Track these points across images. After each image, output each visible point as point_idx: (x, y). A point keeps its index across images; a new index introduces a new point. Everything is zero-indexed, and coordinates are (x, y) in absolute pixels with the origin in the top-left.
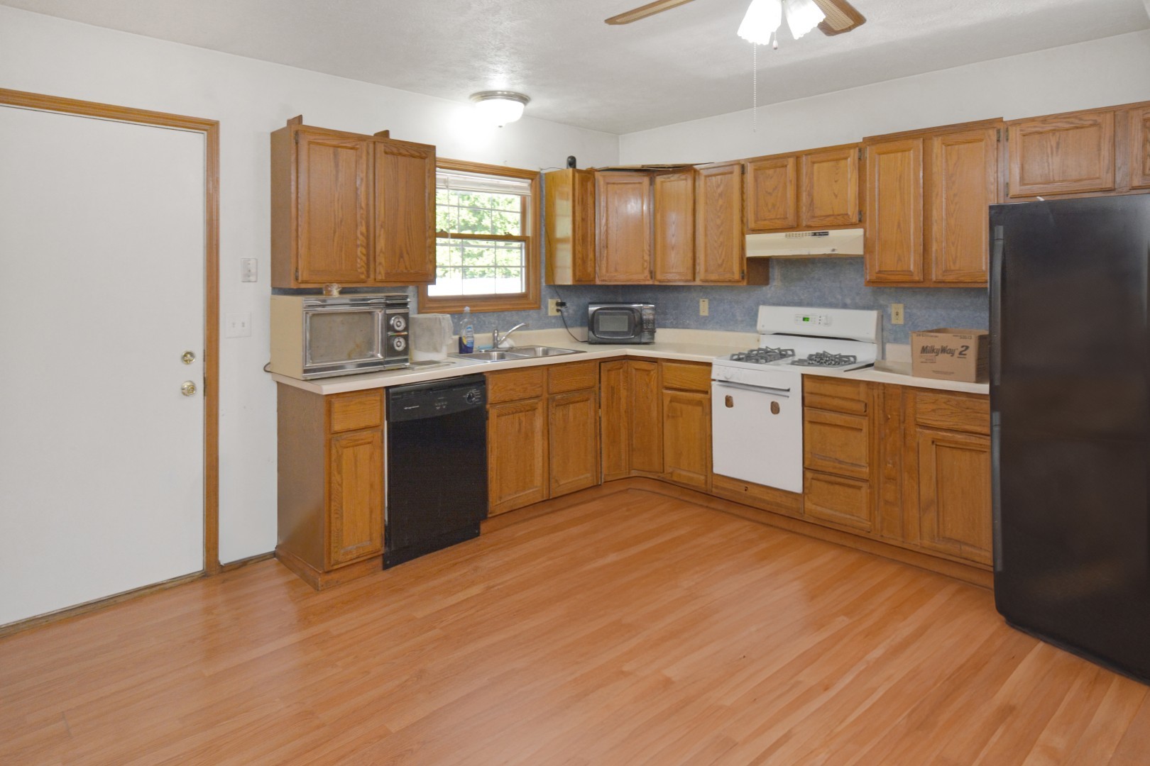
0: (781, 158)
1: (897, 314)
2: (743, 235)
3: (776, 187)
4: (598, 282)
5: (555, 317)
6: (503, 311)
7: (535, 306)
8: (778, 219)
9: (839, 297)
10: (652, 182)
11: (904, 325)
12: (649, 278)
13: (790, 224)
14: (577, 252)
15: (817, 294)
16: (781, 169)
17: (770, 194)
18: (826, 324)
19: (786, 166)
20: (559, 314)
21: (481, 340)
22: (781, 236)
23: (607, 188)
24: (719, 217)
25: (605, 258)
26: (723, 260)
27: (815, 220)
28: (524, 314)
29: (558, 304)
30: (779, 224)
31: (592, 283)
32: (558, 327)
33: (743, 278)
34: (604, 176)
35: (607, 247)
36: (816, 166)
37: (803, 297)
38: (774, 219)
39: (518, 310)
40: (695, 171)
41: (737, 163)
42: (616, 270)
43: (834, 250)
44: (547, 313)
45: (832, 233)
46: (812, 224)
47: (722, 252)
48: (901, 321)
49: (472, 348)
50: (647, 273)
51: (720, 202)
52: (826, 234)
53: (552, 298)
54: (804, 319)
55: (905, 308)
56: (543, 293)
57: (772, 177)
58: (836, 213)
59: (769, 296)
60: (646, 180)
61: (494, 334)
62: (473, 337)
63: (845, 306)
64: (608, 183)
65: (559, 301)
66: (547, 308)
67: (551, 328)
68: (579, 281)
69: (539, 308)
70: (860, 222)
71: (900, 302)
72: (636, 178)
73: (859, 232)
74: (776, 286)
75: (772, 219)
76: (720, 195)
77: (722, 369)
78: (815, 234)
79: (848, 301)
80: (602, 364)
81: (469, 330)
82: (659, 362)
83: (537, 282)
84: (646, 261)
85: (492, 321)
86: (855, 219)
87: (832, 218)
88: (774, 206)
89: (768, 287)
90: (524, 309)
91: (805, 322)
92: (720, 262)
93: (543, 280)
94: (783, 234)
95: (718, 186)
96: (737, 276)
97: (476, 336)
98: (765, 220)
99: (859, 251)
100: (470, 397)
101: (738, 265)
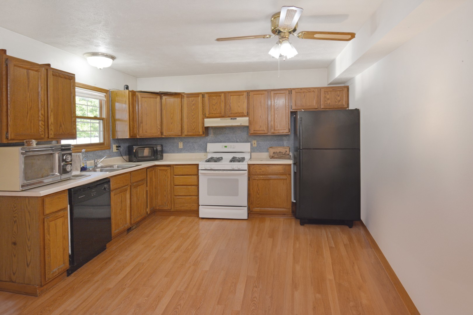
0: (219, 93)
1: (255, 143)
2: (203, 119)
3: (217, 103)
4: (138, 137)
5: (116, 152)
6: (95, 151)
7: (109, 148)
8: (218, 114)
9: (235, 139)
10: (161, 98)
11: (257, 147)
12: (160, 135)
13: (223, 115)
14: (131, 125)
15: (227, 138)
16: (219, 97)
17: (214, 105)
18: (233, 148)
19: (221, 96)
20: (117, 151)
21: (90, 164)
22: (219, 119)
23: (142, 99)
24: (193, 112)
25: (141, 128)
26: (195, 128)
27: (232, 114)
28: (104, 151)
29: (117, 147)
30: (218, 115)
31: (136, 137)
32: (117, 157)
33: (203, 134)
34: (140, 94)
35: (142, 123)
36: (232, 97)
37: (222, 140)
38: (216, 114)
39: (102, 150)
40: (182, 95)
41: (201, 93)
42: (146, 132)
43: (241, 124)
44: (112, 151)
45: (238, 119)
46: (231, 115)
47: (194, 125)
48: (256, 146)
49: (86, 168)
50: (159, 133)
51: (193, 107)
52: (236, 119)
53: (114, 144)
54: (225, 147)
55: (257, 142)
56: (111, 142)
57: (215, 99)
58: (239, 112)
59: (208, 140)
60: (158, 98)
61: (95, 161)
62: (86, 163)
63: (237, 142)
64: (142, 97)
65: (117, 145)
66: (112, 148)
67: (114, 157)
68: (132, 136)
69: (110, 149)
70: (248, 115)
71: (255, 140)
72: (154, 96)
73: (247, 118)
74: (211, 136)
75: (215, 114)
76: (194, 104)
77: (202, 165)
78: (232, 119)
79: (238, 140)
80: (148, 169)
81: (85, 160)
82: (171, 166)
83: (109, 137)
84: (159, 128)
85: (91, 155)
86: (246, 114)
87: (238, 114)
88: (216, 109)
89: (208, 137)
90: (104, 149)
91: (226, 148)
92: (193, 128)
93: (111, 137)
94: (220, 119)
95: (192, 101)
96: (201, 133)
97: (88, 162)
98: (213, 114)
99: (247, 124)
100: (105, 189)
101: (201, 129)
